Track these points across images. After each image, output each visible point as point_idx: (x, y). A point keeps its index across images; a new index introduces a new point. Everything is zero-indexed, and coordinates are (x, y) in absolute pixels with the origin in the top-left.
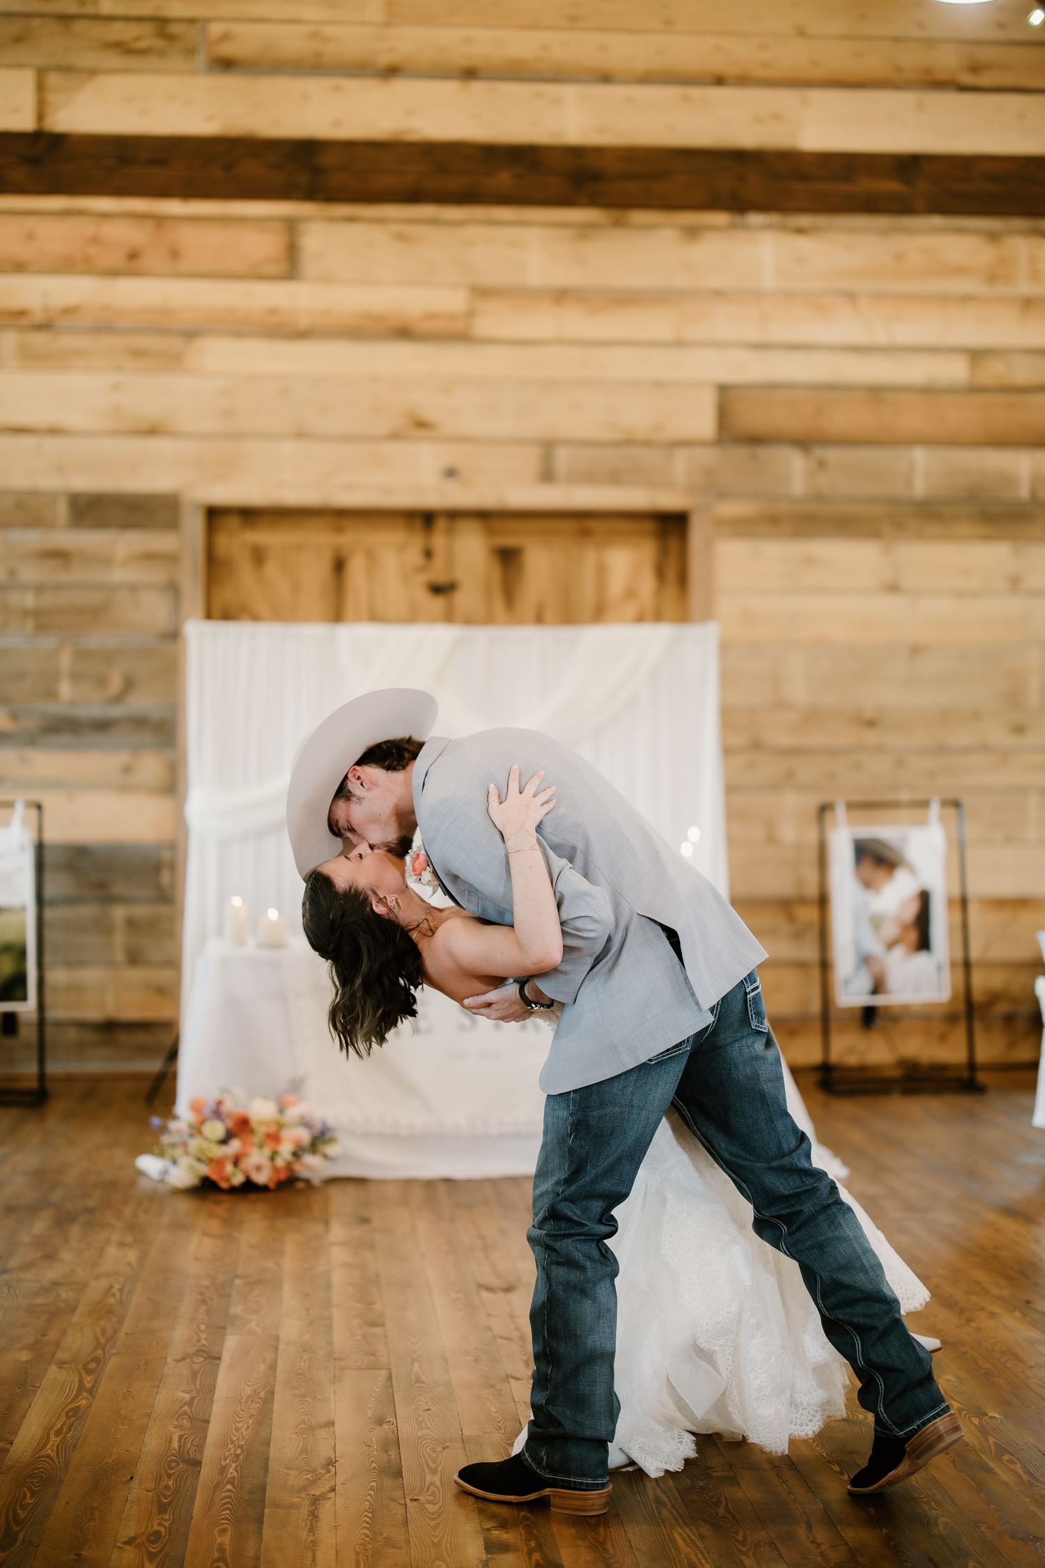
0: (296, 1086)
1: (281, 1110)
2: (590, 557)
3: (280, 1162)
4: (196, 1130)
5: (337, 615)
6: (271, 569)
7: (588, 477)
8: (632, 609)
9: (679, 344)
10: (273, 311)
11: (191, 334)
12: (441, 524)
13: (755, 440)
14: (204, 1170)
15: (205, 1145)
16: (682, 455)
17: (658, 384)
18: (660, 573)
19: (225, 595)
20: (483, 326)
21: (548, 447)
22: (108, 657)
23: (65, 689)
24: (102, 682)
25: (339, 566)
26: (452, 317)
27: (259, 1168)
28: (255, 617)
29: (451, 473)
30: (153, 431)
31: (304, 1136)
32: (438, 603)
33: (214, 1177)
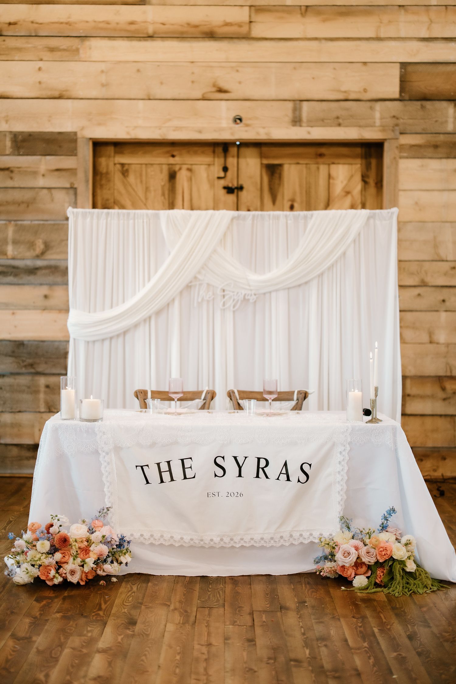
0: (104, 512)
1: (91, 531)
2: (323, 169)
3: (86, 569)
4: (32, 545)
5: (172, 206)
6: (132, 178)
7: (322, 122)
8: (348, 201)
9: (379, 39)
10: (132, 23)
11: (83, 38)
12: (233, 150)
13: (425, 98)
14: (35, 572)
15: (39, 556)
16: (378, 106)
17: (365, 63)
18: (364, 180)
19: (103, 194)
20: (257, 31)
21: (298, 103)
22: (36, 230)
23: (10, 250)
24: (31, 245)
25: (172, 176)
26: (240, 25)
27: (73, 572)
28: (122, 207)
29: (238, 120)
30: (60, 97)
31: (105, 549)
32: (232, 198)
33: (43, 578)
